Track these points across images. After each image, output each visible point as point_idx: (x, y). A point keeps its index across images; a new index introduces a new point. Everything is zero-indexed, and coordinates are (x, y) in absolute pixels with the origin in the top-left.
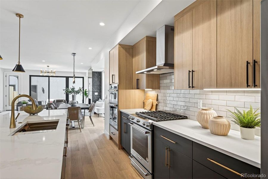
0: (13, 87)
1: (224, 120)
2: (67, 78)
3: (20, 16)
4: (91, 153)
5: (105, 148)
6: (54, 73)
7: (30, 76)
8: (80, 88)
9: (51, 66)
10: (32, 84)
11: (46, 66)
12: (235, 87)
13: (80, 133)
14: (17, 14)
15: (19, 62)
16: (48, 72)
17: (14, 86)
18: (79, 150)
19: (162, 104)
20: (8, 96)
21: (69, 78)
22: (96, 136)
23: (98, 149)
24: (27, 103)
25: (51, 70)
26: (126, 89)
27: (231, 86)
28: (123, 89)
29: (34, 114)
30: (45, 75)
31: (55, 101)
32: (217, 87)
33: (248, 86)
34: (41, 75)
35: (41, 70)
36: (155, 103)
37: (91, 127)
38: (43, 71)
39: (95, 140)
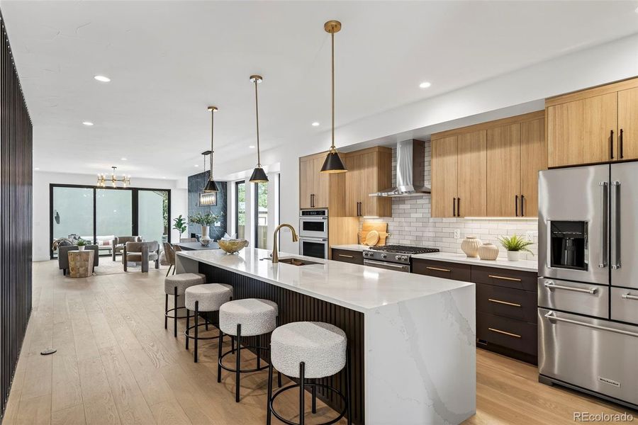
1: (494, 246)
2: (135, 192)
7: (52, 186)
9: (120, 167)
11: (109, 167)
12: (505, 216)
19: (396, 237)
21: (141, 191)
26: (338, 216)
27: (501, 215)
28: (334, 216)
32: (487, 216)
33: (517, 215)
36: (384, 235)
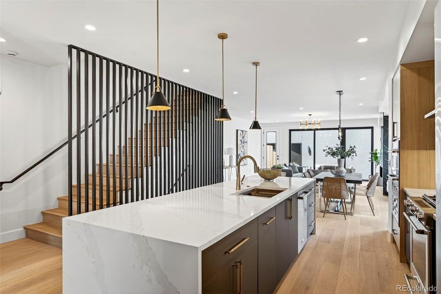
0: (272, 147)
3: (256, 64)
4: (346, 252)
5: (374, 252)
6: (319, 124)
7: (290, 131)
8: (351, 147)
9: (314, 114)
10: (292, 142)
11: (307, 114)
13: (344, 221)
14: (253, 63)
15: (256, 118)
16: (310, 124)
17: (274, 145)
18: (329, 243)
20: (265, 157)
21: (346, 130)
22: (369, 231)
23: (361, 250)
24: (282, 168)
25: (314, 119)
26: (419, 149)
28: (411, 149)
29: (269, 180)
30: (306, 128)
31: (323, 168)
34: (301, 128)
35: (301, 121)
37: (368, 216)
38: (303, 122)
39: (362, 237)
